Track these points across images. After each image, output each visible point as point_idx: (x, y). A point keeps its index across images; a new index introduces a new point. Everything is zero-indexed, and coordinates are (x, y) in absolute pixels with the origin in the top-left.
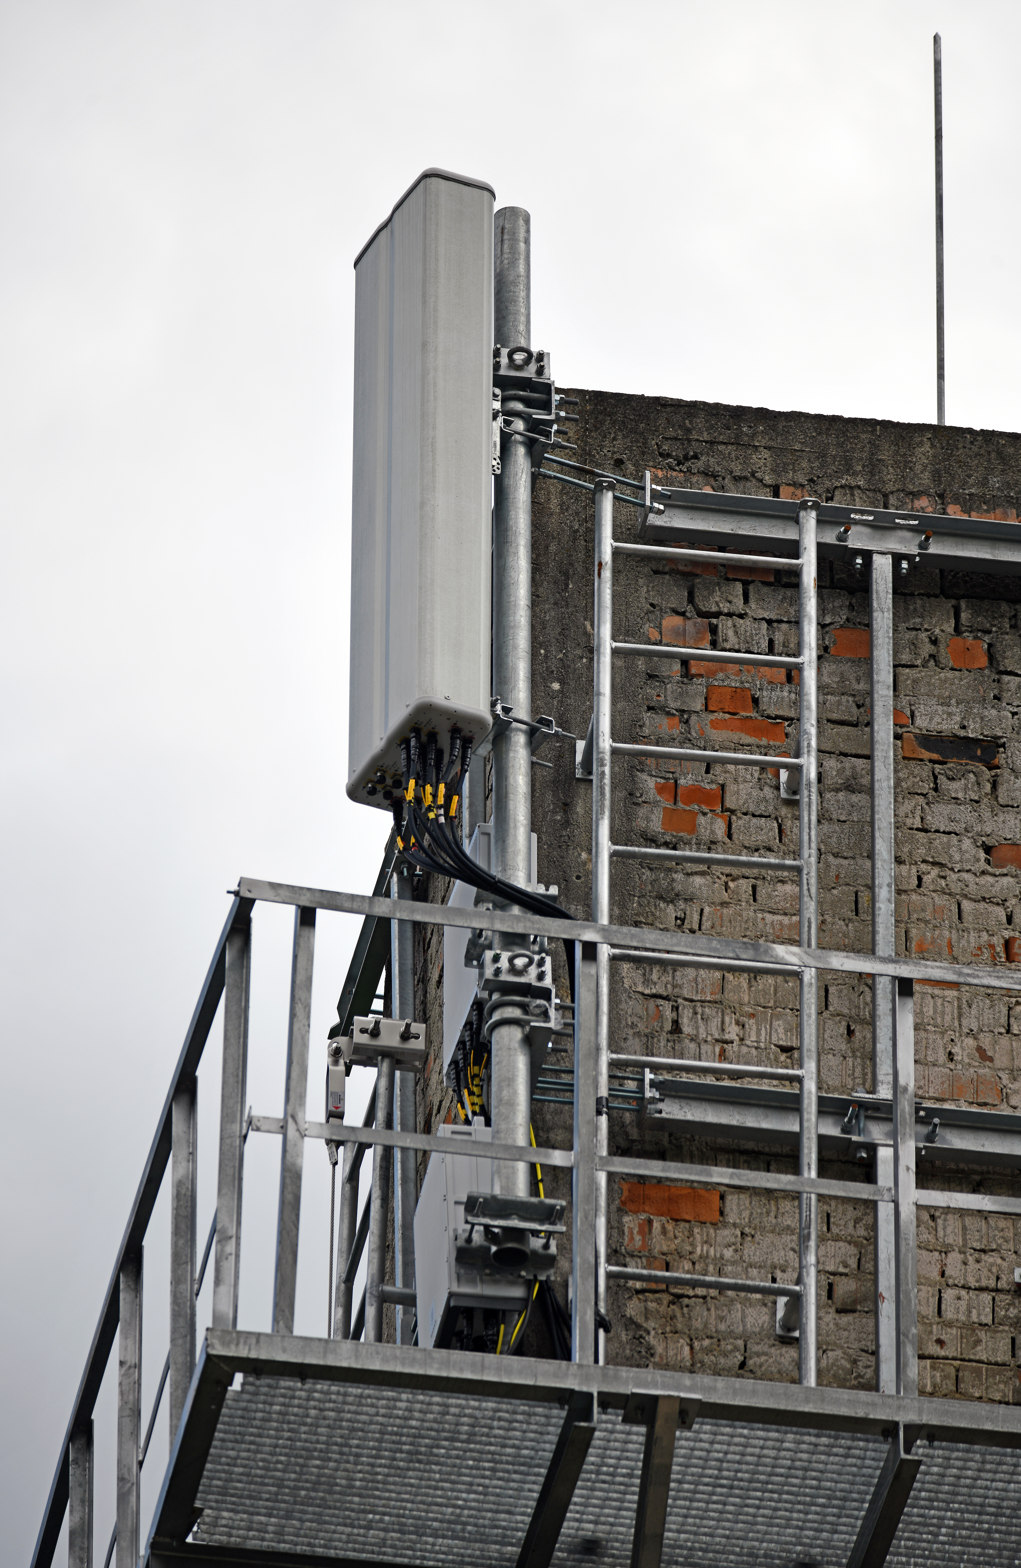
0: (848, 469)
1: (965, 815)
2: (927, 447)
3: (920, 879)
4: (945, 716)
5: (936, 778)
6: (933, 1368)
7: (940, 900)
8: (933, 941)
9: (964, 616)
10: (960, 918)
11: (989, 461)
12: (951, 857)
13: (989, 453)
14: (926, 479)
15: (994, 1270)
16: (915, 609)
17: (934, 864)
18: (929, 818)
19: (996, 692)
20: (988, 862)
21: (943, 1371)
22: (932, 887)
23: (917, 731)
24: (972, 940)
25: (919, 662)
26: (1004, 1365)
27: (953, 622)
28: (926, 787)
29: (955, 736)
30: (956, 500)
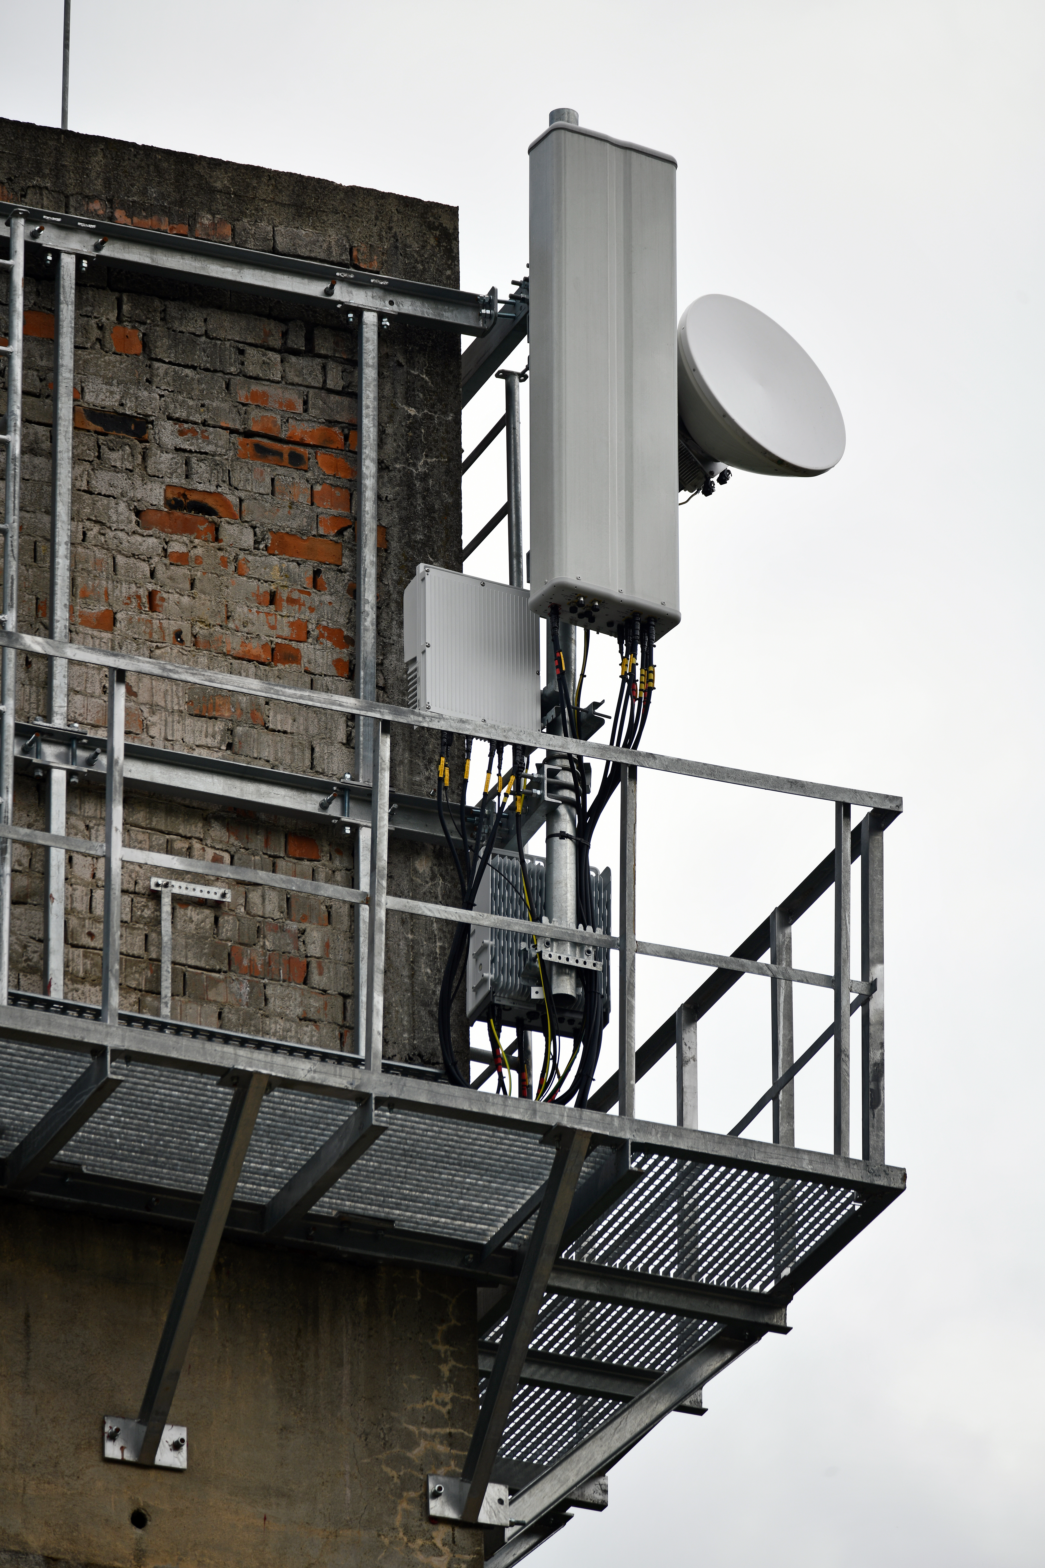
0: (39, 172)
1: (121, 481)
2: (100, 157)
3: (84, 534)
4: (108, 394)
5: (99, 447)
6: (85, 956)
7: (100, 554)
8: (94, 589)
9: (126, 308)
10: (115, 570)
11: (148, 173)
12: (110, 517)
13: (148, 166)
14: (99, 185)
15: (134, 876)
16: (87, 299)
17: (96, 522)
18: (94, 482)
19: (148, 376)
20: (138, 523)
21: (92, 959)
22: (93, 542)
23: (86, 405)
24: (124, 591)
25: (88, 345)
26: (139, 957)
27: (116, 312)
28: (92, 455)
29: (115, 412)
30: (123, 206)
